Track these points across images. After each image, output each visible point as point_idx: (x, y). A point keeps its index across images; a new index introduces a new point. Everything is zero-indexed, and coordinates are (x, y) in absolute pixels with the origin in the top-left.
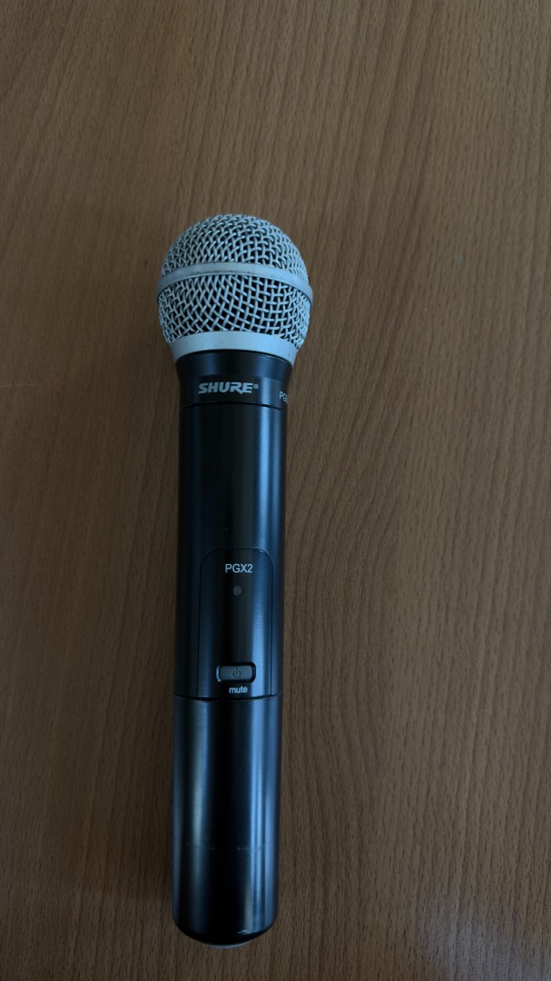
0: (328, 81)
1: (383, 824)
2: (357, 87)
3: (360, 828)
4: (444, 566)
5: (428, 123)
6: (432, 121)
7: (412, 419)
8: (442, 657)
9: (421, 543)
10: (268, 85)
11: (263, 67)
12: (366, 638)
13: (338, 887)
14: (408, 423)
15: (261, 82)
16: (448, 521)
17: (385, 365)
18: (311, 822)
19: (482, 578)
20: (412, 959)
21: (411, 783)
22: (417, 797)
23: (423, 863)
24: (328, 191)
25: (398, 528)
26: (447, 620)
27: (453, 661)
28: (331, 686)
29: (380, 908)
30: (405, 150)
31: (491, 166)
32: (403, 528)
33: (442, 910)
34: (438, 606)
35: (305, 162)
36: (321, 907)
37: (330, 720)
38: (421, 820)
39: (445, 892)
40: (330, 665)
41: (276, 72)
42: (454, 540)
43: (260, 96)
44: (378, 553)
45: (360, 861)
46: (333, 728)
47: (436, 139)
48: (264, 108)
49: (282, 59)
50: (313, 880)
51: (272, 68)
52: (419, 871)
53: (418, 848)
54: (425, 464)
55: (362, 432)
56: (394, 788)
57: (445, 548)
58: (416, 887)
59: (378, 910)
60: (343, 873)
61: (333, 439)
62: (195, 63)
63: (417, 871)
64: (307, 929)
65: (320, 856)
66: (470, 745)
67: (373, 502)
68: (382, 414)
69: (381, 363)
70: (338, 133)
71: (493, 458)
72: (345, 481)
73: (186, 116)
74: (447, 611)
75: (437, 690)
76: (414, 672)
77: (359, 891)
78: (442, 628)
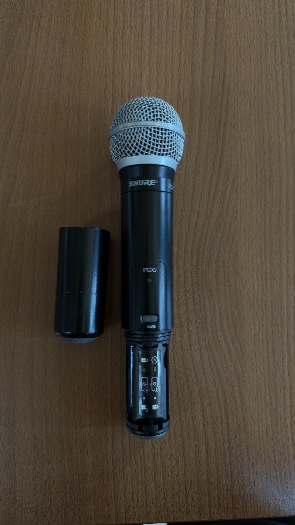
0: (171, 26)
1: (250, 383)
2: (186, 27)
3: (239, 386)
4: (261, 258)
5: (224, 41)
6: (226, 40)
7: (237, 189)
8: (266, 301)
9: (249, 249)
10: (141, 32)
11: (138, 23)
12: (229, 297)
13: (233, 415)
14: (235, 192)
15: (138, 30)
16: (261, 236)
17: (220, 165)
18: (216, 386)
19: (280, 261)
20: (272, 443)
21: (260, 362)
22: (264, 368)
23: (271, 398)
24: (179, 82)
25: (237, 243)
26: (266, 284)
27: (272, 302)
28: (215, 322)
29: (254, 422)
30: (215, 56)
31: (258, 60)
32: (240, 243)
33: (282, 419)
34: (261, 278)
35: (166, 69)
36: (226, 426)
37: (217, 338)
38: (267, 378)
39: (283, 410)
40: (213, 312)
41: (144, 25)
42: (265, 245)
43: (138, 38)
44: (229, 256)
45: (241, 402)
46: (219, 341)
47: (229, 49)
48: (142, 44)
49: (147, 18)
50: (221, 413)
51: (142, 22)
52: (270, 402)
53: (268, 392)
54: (246, 210)
55: (214, 199)
56: (253, 365)
57: (261, 249)
58: (269, 410)
59: (253, 423)
60: (234, 408)
61: (200, 204)
62: (103, 25)
63: (268, 403)
64: (221, 437)
65: (222, 402)
66: (286, 340)
67: (223, 232)
68: (222, 189)
69: (218, 163)
70: (180, 52)
71: (278, 203)
72: (208, 224)
73: (103, 52)
74: (266, 279)
75: (266, 317)
76: (254, 310)
77: (243, 416)
78: (265, 288)
